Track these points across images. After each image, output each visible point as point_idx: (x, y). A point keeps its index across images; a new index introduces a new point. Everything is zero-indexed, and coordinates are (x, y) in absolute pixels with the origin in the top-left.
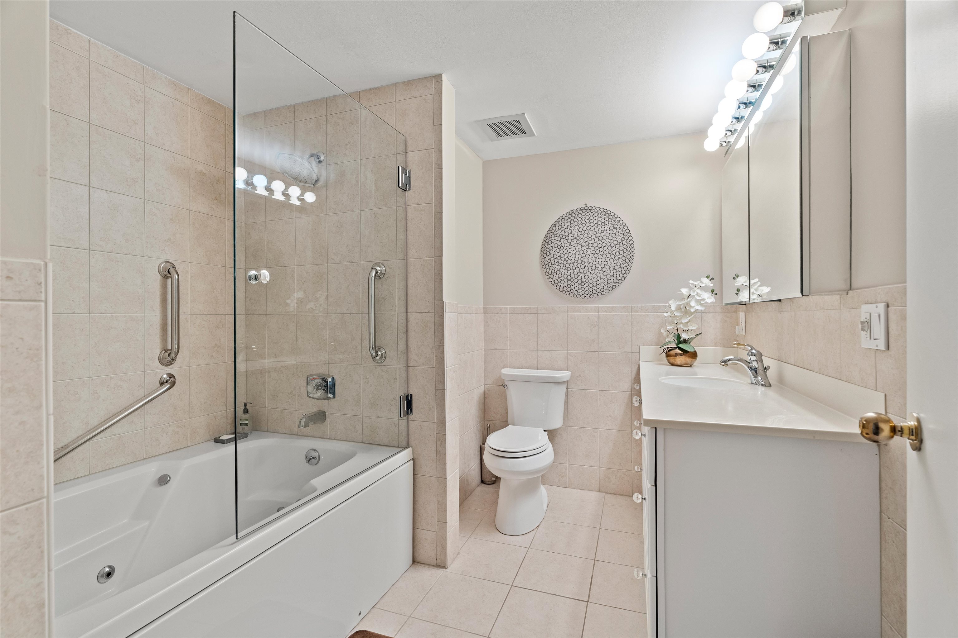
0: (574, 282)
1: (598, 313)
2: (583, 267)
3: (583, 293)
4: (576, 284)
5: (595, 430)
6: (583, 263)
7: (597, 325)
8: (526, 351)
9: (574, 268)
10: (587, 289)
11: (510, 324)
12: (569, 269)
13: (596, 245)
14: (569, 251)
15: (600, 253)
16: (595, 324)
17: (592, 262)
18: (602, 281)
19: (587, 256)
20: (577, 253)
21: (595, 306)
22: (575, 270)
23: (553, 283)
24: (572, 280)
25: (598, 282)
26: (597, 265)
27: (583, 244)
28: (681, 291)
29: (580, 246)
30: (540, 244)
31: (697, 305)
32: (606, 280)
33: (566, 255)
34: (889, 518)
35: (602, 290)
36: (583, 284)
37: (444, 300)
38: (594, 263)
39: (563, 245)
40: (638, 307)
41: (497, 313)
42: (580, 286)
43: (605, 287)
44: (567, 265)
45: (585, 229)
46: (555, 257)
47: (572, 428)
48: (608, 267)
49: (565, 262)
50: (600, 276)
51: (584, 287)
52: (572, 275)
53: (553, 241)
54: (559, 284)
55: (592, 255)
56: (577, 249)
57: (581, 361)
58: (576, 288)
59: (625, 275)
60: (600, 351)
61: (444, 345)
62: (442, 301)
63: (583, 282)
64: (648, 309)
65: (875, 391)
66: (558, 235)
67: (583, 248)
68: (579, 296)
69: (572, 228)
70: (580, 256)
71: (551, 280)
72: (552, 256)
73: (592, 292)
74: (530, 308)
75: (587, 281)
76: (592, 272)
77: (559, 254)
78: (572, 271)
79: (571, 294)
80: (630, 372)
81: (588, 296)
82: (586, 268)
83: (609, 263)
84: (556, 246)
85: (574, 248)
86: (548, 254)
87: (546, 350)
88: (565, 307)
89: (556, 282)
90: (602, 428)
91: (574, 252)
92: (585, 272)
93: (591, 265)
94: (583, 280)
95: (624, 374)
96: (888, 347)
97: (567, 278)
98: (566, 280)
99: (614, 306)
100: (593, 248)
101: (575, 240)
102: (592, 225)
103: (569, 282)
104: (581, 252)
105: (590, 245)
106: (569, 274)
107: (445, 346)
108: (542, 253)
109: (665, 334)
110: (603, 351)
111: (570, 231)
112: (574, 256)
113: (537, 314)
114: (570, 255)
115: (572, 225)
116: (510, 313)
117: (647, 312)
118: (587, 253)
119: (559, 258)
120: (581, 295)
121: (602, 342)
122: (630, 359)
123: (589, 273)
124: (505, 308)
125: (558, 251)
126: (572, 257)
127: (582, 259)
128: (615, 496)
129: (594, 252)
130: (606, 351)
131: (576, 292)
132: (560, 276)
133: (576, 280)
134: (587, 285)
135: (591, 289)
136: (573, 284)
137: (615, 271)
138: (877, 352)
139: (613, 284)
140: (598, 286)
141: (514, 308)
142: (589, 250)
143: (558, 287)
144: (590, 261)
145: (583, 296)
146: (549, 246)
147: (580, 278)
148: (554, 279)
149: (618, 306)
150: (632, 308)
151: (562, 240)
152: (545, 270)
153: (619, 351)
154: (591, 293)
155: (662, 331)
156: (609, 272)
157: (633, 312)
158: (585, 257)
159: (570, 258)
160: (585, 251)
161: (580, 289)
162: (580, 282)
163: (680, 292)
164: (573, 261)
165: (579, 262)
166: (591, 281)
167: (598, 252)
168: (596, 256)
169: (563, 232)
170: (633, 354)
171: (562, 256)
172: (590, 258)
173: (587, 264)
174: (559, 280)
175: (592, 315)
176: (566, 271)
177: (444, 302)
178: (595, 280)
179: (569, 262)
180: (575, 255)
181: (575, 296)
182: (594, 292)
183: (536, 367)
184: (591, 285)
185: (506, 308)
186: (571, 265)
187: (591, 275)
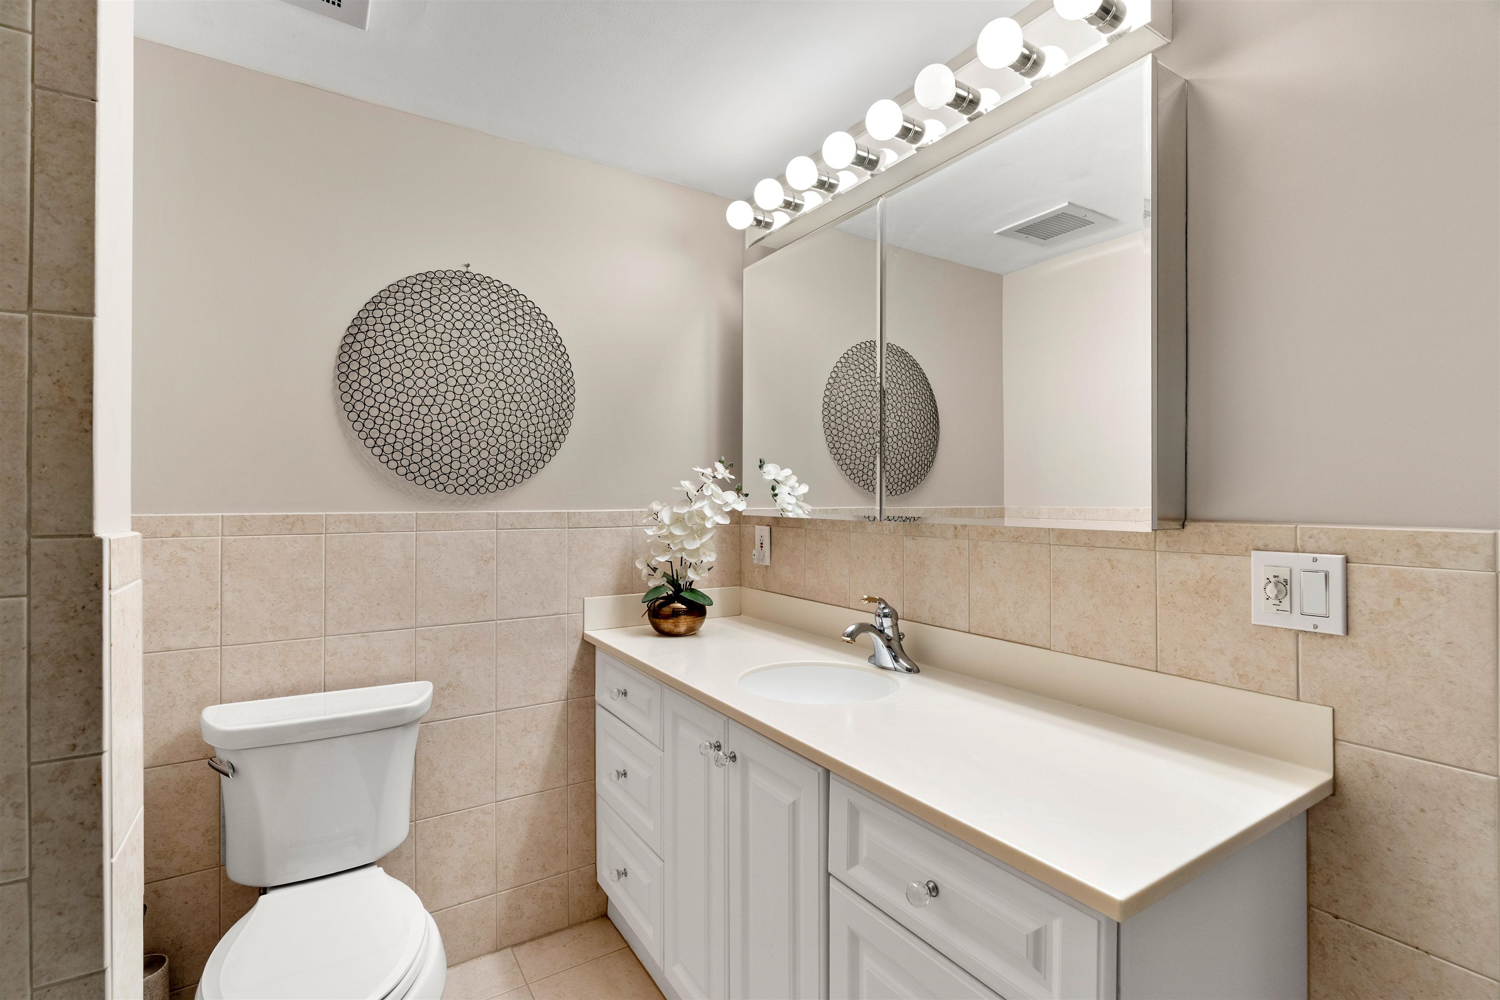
0: (440, 452)
1: (495, 530)
2: (465, 417)
3: (462, 480)
4: (447, 460)
5: (485, 808)
6: (467, 408)
7: (493, 559)
8: (285, 644)
9: (442, 417)
10: (472, 471)
11: (226, 568)
12: (428, 419)
13: (498, 367)
14: (430, 372)
15: (507, 388)
16: (488, 555)
17: (489, 409)
18: (510, 455)
19: (478, 392)
20: (452, 382)
21: (488, 514)
22: (444, 424)
23: (377, 451)
24: (435, 448)
25: (501, 458)
26: (501, 418)
27: (467, 361)
28: (681, 486)
29: (458, 366)
30: (336, 341)
31: (716, 514)
32: (519, 452)
33: (421, 383)
34: (1337, 918)
35: (509, 476)
36: (464, 459)
37: (100, 531)
38: (495, 411)
39: (412, 354)
40: (582, 516)
41: (173, 536)
42: (456, 465)
43: (516, 470)
44: (424, 410)
45: (470, 325)
46: (387, 383)
47: (427, 822)
48: (524, 424)
49: (417, 401)
50: (507, 442)
51: (467, 466)
52: (438, 437)
53: (381, 340)
54: (398, 456)
55: (488, 392)
56: (452, 372)
57: (451, 650)
58: (446, 469)
59: (557, 445)
60: (500, 617)
61: (101, 753)
62: (91, 535)
63: (465, 455)
64: (600, 520)
65: (1294, 702)
66: (395, 327)
67: (467, 372)
68: (450, 489)
69: (437, 318)
70: (459, 390)
71: (370, 442)
72: (376, 379)
73: (485, 479)
74: (301, 518)
75: (475, 452)
76: (489, 433)
77: (398, 378)
78: (437, 426)
79: (431, 484)
80: (565, 657)
81: (473, 490)
82: (475, 422)
83: (527, 416)
84: (390, 354)
85: (442, 369)
86: (364, 372)
87: (354, 631)
88: (411, 515)
89: (388, 449)
90: (502, 799)
91: (442, 378)
92: (471, 430)
93: (486, 414)
94: (465, 449)
95: (552, 663)
96: (1347, 629)
97: (421, 442)
98: (417, 447)
99: (531, 513)
100: (491, 376)
101: (445, 349)
102: (487, 318)
103: (427, 453)
104: (463, 381)
105: (485, 367)
106: (427, 431)
107: (106, 758)
108: (344, 369)
109: (645, 571)
110: (507, 617)
111: (430, 323)
112: (442, 388)
113: (324, 535)
114: (432, 382)
115: (435, 309)
116: (225, 533)
117: (599, 525)
118: (478, 385)
119: (400, 388)
120: (456, 485)
121: (504, 598)
122: (564, 629)
123: (480, 434)
124: (205, 518)
125: (396, 368)
126: (437, 390)
127: (465, 398)
128: (534, 944)
129: (493, 385)
130: (515, 617)
131: (443, 479)
132: (401, 434)
133: (446, 450)
134: (474, 462)
135: (483, 473)
136: (437, 457)
137: (538, 434)
138: (1300, 635)
139: (532, 462)
140: (500, 467)
141: (244, 519)
142: (481, 378)
143: (393, 464)
144: (484, 405)
145: (461, 490)
146: (366, 352)
147: (457, 443)
148: (380, 442)
149: (540, 513)
150: (570, 516)
151: (408, 343)
152: (353, 416)
153: (541, 614)
154: (481, 482)
155: (639, 565)
156: (525, 434)
157: (571, 526)
158: (471, 395)
159: (433, 392)
160: (472, 380)
161: (457, 471)
162: (456, 454)
163: (678, 489)
164: (440, 399)
165: (457, 404)
166: (484, 454)
167: (502, 385)
168: (498, 394)
169: (409, 323)
170: (571, 617)
171: (409, 383)
172: (483, 397)
173: (476, 411)
174: (398, 446)
175: (482, 533)
176: (419, 424)
177: (100, 541)
178: (494, 451)
179: (429, 401)
180: (447, 385)
181: (440, 487)
182: (490, 479)
183: (320, 682)
184: (483, 464)
185: (211, 519)
186: (434, 410)
187: (486, 438)
